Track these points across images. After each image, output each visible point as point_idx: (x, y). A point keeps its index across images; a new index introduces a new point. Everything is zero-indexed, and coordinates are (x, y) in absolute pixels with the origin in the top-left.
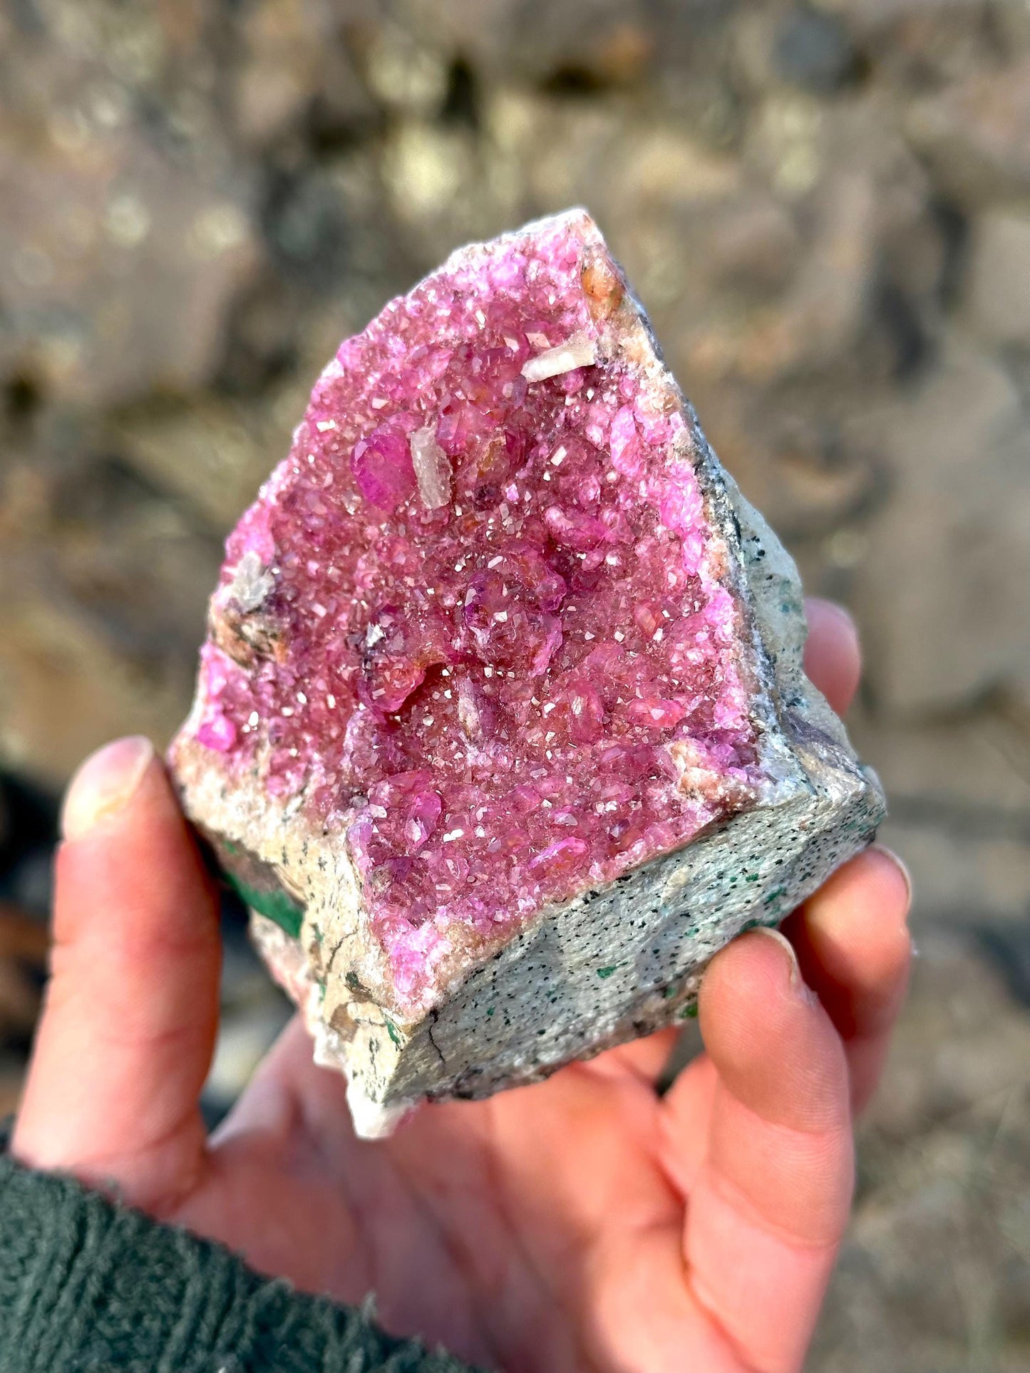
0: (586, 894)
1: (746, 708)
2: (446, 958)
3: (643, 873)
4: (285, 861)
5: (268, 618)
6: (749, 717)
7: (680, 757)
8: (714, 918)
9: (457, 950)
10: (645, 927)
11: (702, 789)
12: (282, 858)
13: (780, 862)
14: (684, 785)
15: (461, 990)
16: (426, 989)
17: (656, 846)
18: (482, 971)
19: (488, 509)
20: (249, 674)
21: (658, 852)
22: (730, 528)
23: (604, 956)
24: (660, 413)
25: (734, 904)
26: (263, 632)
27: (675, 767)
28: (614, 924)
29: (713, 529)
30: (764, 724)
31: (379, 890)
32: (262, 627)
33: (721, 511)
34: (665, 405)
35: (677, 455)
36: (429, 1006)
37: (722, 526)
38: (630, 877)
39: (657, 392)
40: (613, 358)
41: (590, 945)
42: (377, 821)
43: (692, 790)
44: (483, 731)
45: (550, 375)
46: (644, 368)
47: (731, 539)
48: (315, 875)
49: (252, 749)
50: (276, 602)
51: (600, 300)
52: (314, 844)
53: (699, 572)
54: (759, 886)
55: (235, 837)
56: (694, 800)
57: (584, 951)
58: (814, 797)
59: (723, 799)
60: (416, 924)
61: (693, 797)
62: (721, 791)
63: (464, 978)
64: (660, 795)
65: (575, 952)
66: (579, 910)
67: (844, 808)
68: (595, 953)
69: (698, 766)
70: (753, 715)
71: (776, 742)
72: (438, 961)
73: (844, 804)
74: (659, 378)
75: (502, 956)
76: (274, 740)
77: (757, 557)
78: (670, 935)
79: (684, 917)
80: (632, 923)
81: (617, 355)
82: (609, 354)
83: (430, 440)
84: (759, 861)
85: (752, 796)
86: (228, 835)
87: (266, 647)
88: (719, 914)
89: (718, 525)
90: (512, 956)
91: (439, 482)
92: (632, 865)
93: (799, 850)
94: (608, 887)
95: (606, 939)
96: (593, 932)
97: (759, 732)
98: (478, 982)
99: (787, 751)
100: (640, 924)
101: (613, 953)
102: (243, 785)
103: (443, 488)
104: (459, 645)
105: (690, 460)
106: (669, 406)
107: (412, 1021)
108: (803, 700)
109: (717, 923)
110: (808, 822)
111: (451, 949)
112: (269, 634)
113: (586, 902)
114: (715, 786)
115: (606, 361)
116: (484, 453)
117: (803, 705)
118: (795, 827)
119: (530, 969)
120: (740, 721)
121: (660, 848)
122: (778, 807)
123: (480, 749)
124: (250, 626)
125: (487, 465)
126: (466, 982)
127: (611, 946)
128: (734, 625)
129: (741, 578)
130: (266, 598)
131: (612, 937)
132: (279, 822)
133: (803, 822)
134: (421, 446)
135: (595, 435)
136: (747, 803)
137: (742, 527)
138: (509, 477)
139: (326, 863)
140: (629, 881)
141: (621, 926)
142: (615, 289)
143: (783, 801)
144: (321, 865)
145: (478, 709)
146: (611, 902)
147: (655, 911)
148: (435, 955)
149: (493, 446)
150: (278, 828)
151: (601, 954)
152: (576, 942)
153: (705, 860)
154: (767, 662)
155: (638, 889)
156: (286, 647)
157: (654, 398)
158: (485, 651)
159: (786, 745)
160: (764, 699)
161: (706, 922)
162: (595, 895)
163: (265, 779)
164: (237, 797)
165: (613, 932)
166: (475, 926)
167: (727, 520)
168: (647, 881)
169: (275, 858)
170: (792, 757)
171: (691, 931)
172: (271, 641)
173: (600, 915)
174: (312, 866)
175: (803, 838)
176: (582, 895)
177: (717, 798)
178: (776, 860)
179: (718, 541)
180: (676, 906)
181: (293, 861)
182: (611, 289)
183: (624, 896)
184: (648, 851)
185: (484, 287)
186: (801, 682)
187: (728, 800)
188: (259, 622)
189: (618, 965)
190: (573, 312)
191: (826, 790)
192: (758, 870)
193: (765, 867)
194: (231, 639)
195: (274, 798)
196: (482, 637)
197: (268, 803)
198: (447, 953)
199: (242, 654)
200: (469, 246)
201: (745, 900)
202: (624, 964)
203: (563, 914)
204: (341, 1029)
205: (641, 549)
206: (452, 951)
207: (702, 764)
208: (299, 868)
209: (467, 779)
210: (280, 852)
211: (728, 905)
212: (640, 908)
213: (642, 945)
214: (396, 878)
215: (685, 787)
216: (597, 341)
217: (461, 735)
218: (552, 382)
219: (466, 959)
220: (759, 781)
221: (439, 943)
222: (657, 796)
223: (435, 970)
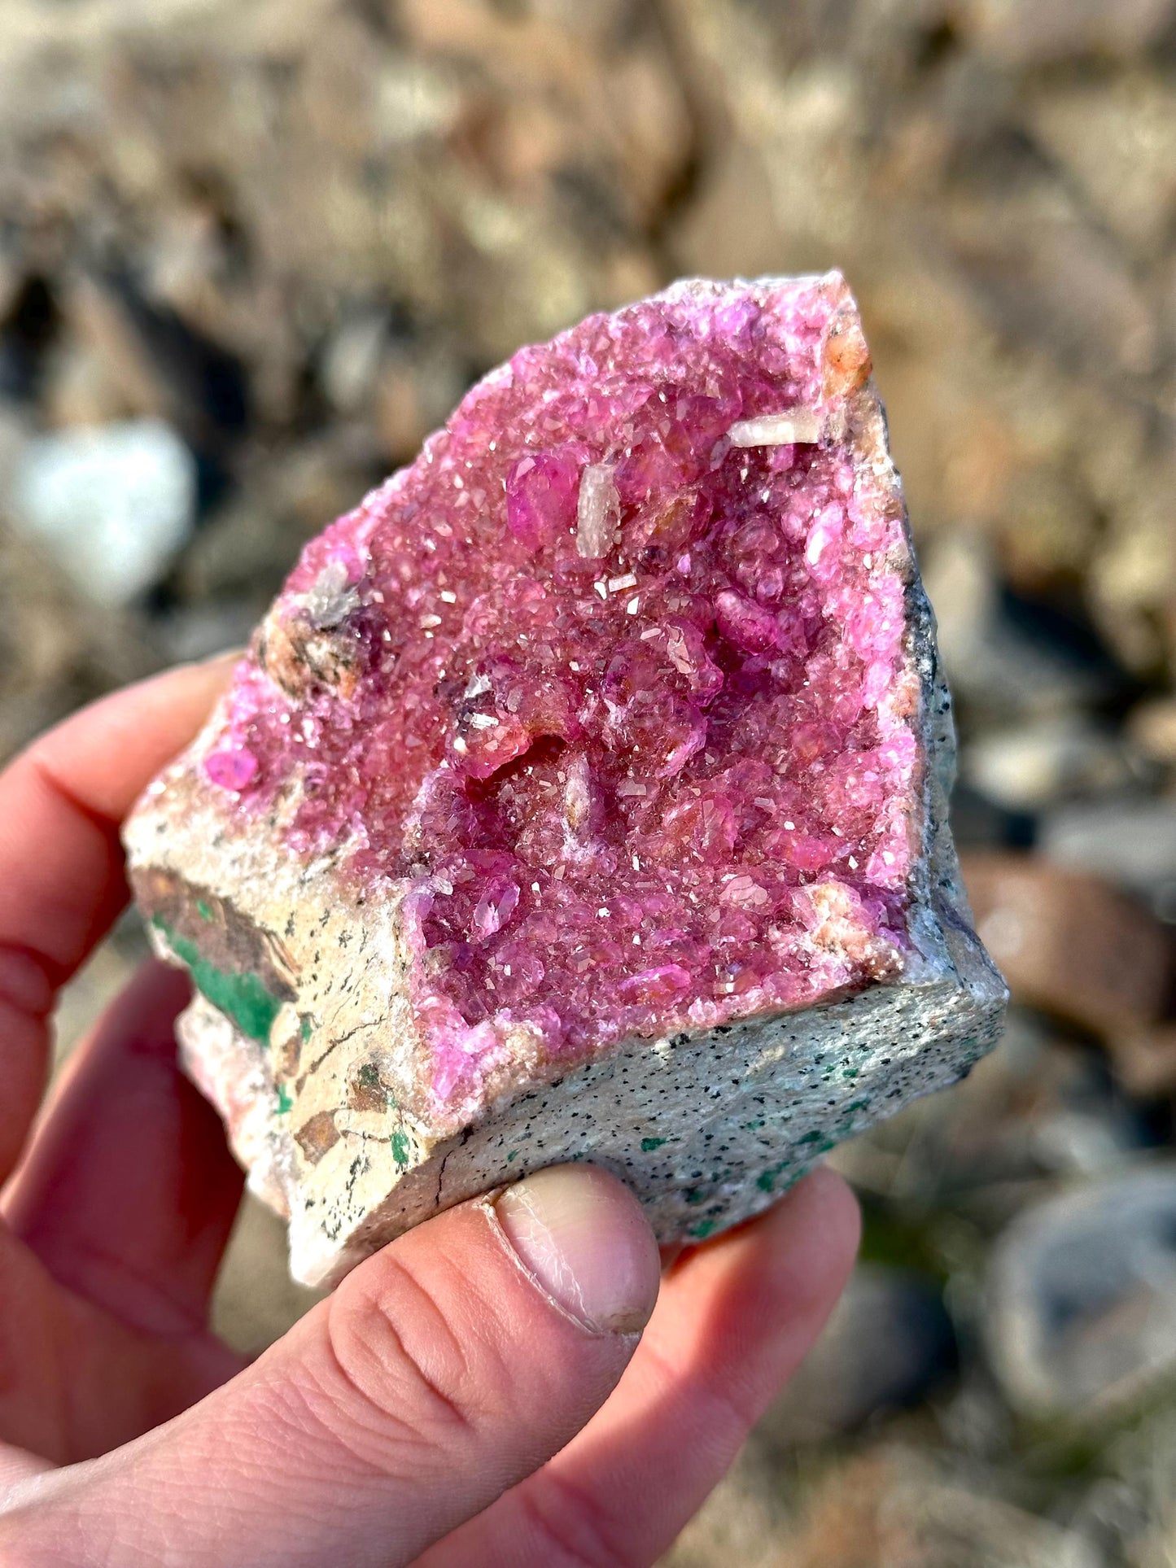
0: (676, 1036)
1: (907, 868)
2: (499, 1068)
3: (745, 1029)
4: (289, 931)
5: (345, 640)
6: (908, 879)
7: (825, 903)
8: (785, 1113)
9: (516, 1063)
10: (718, 1100)
11: (845, 944)
12: (285, 926)
13: (886, 1062)
14: (823, 936)
15: (506, 1111)
16: (469, 1100)
17: (775, 997)
18: (533, 1097)
19: (653, 574)
20: (295, 705)
21: (775, 1005)
22: (926, 665)
23: (658, 1123)
24: (880, 516)
25: (815, 1101)
26: (334, 656)
27: (814, 914)
28: (688, 1085)
29: (907, 661)
30: (919, 892)
31: (435, 973)
32: (335, 649)
33: (921, 644)
34: (887, 509)
35: (888, 567)
36: (466, 1120)
37: (918, 660)
38: (730, 1029)
39: (882, 493)
40: (841, 442)
41: (652, 1104)
42: (439, 896)
43: (833, 943)
44: (589, 823)
45: (761, 443)
46: (871, 463)
47: (926, 676)
48: (328, 952)
49: (273, 794)
50: (359, 624)
51: (844, 371)
52: (339, 913)
53: (880, 706)
54: (852, 1085)
55: (222, 894)
56: (833, 954)
57: (644, 1109)
58: (960, 990)
59: (867, 961)
60: (472, 1022)
61: (832, 951)
62: (867, 951)
63: (514, 1098)
64: (787, 943)
65: (632, 1107)
66: (662, 1054)
67: (982, 1014)
68: (653, 1115)
69: (845, 917)
70: (912, 878)
71: (928, 915)
72: (489, 1070)
73: (983, 1008)
74: (886, 479)
75: (561, 1085)
76: (310, 787)
77: (941, 709)
78: (732, 1120)
79: (757, 1102)
80: (707, 1089)
81: (847, 440)
82: (838, 435)
83: (607, 478)
84: (865, 1053)
85: (900, 965)
86: (212, 891)
87: (330, 675)
88: (794, 1110)
89: (914, 659)
90: (571, 1088)
91: (604, 530)
92: (740, 1015)
93: (913, 1053)
94: (701, 1036)
95: (672, 1100)
96: (662, 1088)
97: (913, 900)
98: (523, 1110)
99: (936, 931)
100: (715, 1094)
101: (670, 1122)
102: (250, 835)
103: (606, 537)
104: (585, 717)
105: (902, 576)
106: (892, 511)
107: (441, 1133)
108: (953, 884)
109: (785, 1120)
110: (940, 1019)
111: (509, 1060)
112: (341, 659)
113: (673, 1046)
114: (862, 944)
115: (830, 442)
116: (667, 509)
117: (952, 889)
118: (924, 1022)
119: (575, 1115)
120: (895, 880)
121: (779, 1001)
122: (919, 989)
123: (581, 844)
124: (319, 646)
125: (666, 523)
126: (512, 1106)
127: (672, 1112)
128: (913, 772)
129: (926, 724)
130: (346, 618)
131: (679, 1100)
132: (295, 881)
133: (935, 1018)
134: (596, 481)
135: (794, 524)
136: (893, 972)
137: (938, 668)
138: (685, 546)
139: (350, 938)
140: (727, 1034)
141: (694, 1089)
142: (865, 364)
143: (927, 984)
144: (342, 940)
145: (591, 796)
146: (698, 1055)
147: (736, 1082)
148: (488, 1062)
149: (679, 503)
150: (292, 888)
151: (658, 1118)
152: (641, 1095)
153: (811, 1035)
154: (932, 827)
155: (731, 1048)
156: (356, 680)
157: (876, 498)
158: (614, 732)
159: (937, 924)
160: (923, 865)
161: (777, 1115)
162: (684, 1039)
163: (285, 831)
164: (238, 847)
165: (682, 1094)
166: (545, 1039)
167: (925, 655)
168: (742, 1041)
169: (279, 927)
170: (941, 938)
171: (755, 1122)
172: (341, 670)
173: (679, 1067)
174: (327, 940)
175: (926, 1038)
176: (671, 1036)
177: (861, 958)
178: (882, 1058)
179: (911, 675)
180: (758, 1083)
181: (302, 931)
182: (862, 362)
183: (713, 1052)
184: (764, 1002)
185: (704, 328)
186: (953, 865)
187: (873, 963)
188: (333, 643)
189: (668, 1139)
190: (798, 383)
191: (972, 986)
192: (861, 1065)
193: (872, 1062)
194: (287, 656)
195: (293, 855)
196: (616, 714)
197: (283, 860)
198: (502, 1063)
199: (295, 679)
200: (697, 280)
201: (829, 1100)
202: (677, 1140)
203: (643, 1054)
204: (309, 1145)
205: (814, 667)
206: (509, 1063)
207: (851, 916)
208: (306, 939)
209: (559, 874)
210: (288, 918)
211: (808, 1101)
212: (721, 1073)
213: (705, 1122)
214: (457, 964)
215: (823, 939)
216: (827, 419)
217: (564, 821)
218: (759, 454)
219: (524, 1076)
220: (909, 953)
221: (496, 1049)
222: (784, 942)
223: (484, 1077)
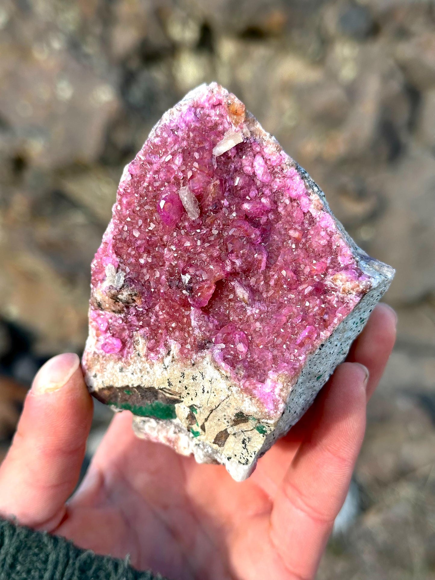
0: (320, 346)
1: (352, 254)
2: (282, 390)
3: (336, 331)
4: (170, 385)
5: (130, 288)
6: (353, 257)
7: (338, 280)
9: (285, 385)
11: (353, 289)
12: (167, 384)
15: (289, 400)
16: (280, 405)
17: (343, 317)
18: (293, 391)
20: (122, 316)
22: (316, 189)
24: (276, 152)
27: (336, 285)
29: (310, 191)
31: (242, 375)
32: (129, 293)
33: (310, 183)
34: (277, 149)
35: (288, 167)
36: (282, 411)
37: (313, 189)
39: (272, 145)
40: (250, 137)
42: (222, 350)
43: (349, 291)
44: (251, 299)
45: (225, 151)
46: (262, 137)
47: (318, 193)
48: (190, 385)
49: (132, 346)
51: (240, 115)
52: (188, 371)
53: (310, 209)
54: (363, 323)
55: (135, 386)
56: (351, 294)
57: (316, 370)
58: (386, 279)
59: (363, 290)
60: (263, 382)
61: (350, 294)
62: (361, 287)
63: (290, 395)
68: (319, 370)
71: (364, 264)
72: (279, 393)
74: (270, 139)
75: (298, 382)
76: (145, 338)
81: (252, 135)
82: (249, 135)
83: (188, 191)
84: (365, 313)
85: (371, 285)
86: (130, 386)
87: (131, 301)
89: (312, 190)
90: (301, 381)
91: (196, 207)
94: (326, 341)
95: (323, 363)
96: (320, 362)
97: (358, 262)
99: (368, 266)
100: (332, 353)
101: (323, 369)
102: (133, 363)
103: (197, 210)
104: (229, 269)
105: (294, 167)
106: (278, 149)
107: (276, 419)
112: (132, 295)
113: (321, 349)
114: (358, 286)
115: (247, 138)
116: (212, 190)
120: (351, 260)
123: (252, 307)
124: (122, 294)
125: (214, 194)
130: (124, 281)
131: (324, 361)
133: (381, 291)
134: (184, 195)
135: (248, 169)
138: (222, 197)
139: (196, 377)
140: (332, 335)
141: (327, 356)
143: (379, 284)
144: (193, 379)
145: (247, 291)
146: (326, 346)
147: (336, 345)
148: (277, 391)
149: (214, 186)
153: (350, 319)
154: (345, 236)
155: (333, 338)
156: (141, 297)
157: (272, 147)
158: (240, 267)
159: (367, 264)
160: (352, 249)
162: (323, 345)
163: (146, 356)
166: (289, 373)
167: (314, 186)
169: (163, 386)
170: (370, 267)
172: (134, 298)
173: (323, 353)
174: (188, 381)
175: (380, 298)
177: (360, 290)
178: (370, 310)
179: (314, 195)
181: (175, 383)
182: (244, 109)
183: (330, 343)
184: (340, 321)
185: (183, 124)
188: (126, 291)
189: (323, 373)
190: (221, 125)
191: (387, 276)
192: (364, 317)
193: (367, 314)
195: (155, 362)
196: (238, 263)
197: (152, 365)
198: (281, 388)
199: (118, 308)
201: (358, 331)
202: (325, 371)
203: (314, 357)
205: (281, 209)
206: (283, 387)
207: (349, 280)
208: (179, 385)
210: (167, 381)
212: (332, 346)
215: (345, 291)
216: (242, 132)
217: (243, 304)
218: (225, 154)
219: (290, 387)
221: (277, 385)
222: (333, 299)
223: (280, 396)
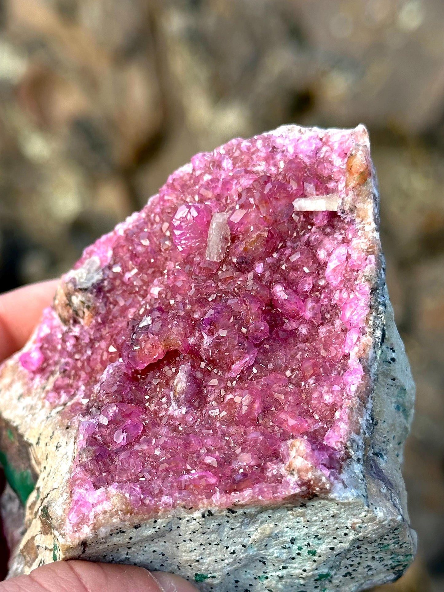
0: (205, 512)
1: (346, 437)
2: (105, 512)
3: (245, 513)
4: (38, 443)
5: (90, 295)
6: (346, 444)
7: (294, 449)
8: (280, 573)
9: (114, 511)
10: (235, 555)
11: (299, 471)
12: (36, 441)
13: (332, 549)
14: (290, 466)
15: (106, 538)
16: (85, 526)
17: (258, 495)
18: (124, 532)
19: (241, 271)
20: (65, 328)
21: (259, 500)
22: (379, 333)
23: (202, 564)
24: (363, 251)
25: (295, 568)
26: (83, 303)
27: (288, 454)
28: (216, 543)
29: (368, 330)
30: (353, 453)
31: (83, 460)
32: (83, 299)
33: (377, 322)
34: (368, 249)
35: (363, 279)
36: (83, 537)
37: (374, 330)
38: (236, 512)
39: (367, 240)
40: (349, 212)
41: (196, 551)
42: (100, 425)
43: (293, 470)
44: (185, 396)
45: (310, 210)
46: (364, 224)
47: (377, 340)
48: (51, 454)
49: (48, 374)
50: (98, 289)
51: (353, 175)
52: (58, 433)
53: (351, 352)
54: (315, 561)
55: (15, 424)
56: (292, 476)
57: (192, 554)
58: (366, 508)
59: (309, 481)
60: (96, 487)
61: (292, 474)
62: (310, 475)
63: (112, 530)
64: (273, 469)
65: (185, 551)
66: (197, 520)
67: (383, 526)
68: (198, 558)
69: (302, 457)
70: (349, 444)
71: (357, 468)
72: (99, 512)
73: (384, 523)
74: (371, 233)
75: (140, 529)
76: (62, 370)
77: (390, 360)
78: (249, 573)
79: (261, 563)
80: (227, 548)
81: (352, 211)
82: (347, 208)
83: (224, 220)
84: (319, 542)
85: (328, 486)
86: (12, 423)
87: (81, 313)
88: (284, 572)
89: (372, 329)
90: (146, 531)
91: (220, 246)
92: (240, 503)
93: (346, 545)
94: (220, 513)
95: (208, 552)
96: (201, 542)
97: (349, 457)
98: (118, 539)
99: (361, 475)
100: (232, 551)
101: (209, 564)
102: (33, 394)
103: (221, 251)
104: (192, 341)
105: (370, 284)
106: (370, 250)
107: (69, 544)
108: (385, 457)
109: (281, 578)
110: (357, 525)
111: (110, 508)
112: (86, 305)
113: (204, 516)
114: (307, 471)
115: (344, 212)
116: (252, 238)
117: (383, 459)
118: (349, 525)
119: (154, 551)
120: (339, 444)
121: (260, 498)
122: (343, 504)
123: (179, 407)
124: (77, 297)
125: (250, 245)
126: (111, 535)
127: (209, 559)
128: (358, 387)
129: (374, 365)
130: (93, 285)
131: (212, 552)
132: (45, 418)
133: (354, 524)
134: (217, 221)
135: (322, 254)
136: (323, 491)
137: (386, 336)
138: (262, 259)
139: (61, 446)
140: (234, 515)
141: (219, 546)
142: (364, 172)
143: (346, 501)
144: (57, 447)
145: (187, 382)
146: (219, 525)
147: (244, 546)
148: (99, 508)
149: (259, 236)
150: (43, 421)
151: (201, 561)
152: (189, 545)
153: (286, 524)
154: (371, 422)
155: (239, 525)
156: (92, 317)
157: (363, 243)
158: (206, 351)
159: (362, 472)
160: (359, 440)
161: (274, 574)
162: (210, 514)
163: (48, 392)
164: (28, 401)
165: (213, 548)
166: (130, 500)
167: (379, 328)
168: (246, 522)
169: (33, 441)
170: (362, 480)
171: (262, 576)
172: (86, 310)
173: (209, 530)
174: (52, 447)
175: (351, 537)
176: (202, 510)
177: (306, 479)
178: (330, 546)
179: (369, 338)
180: (258, 550)
181: (42, 443)
182: (362, 170)
183: (228, 525)
184: (253, 497)
185: (291, 150)
186: (388, 447)
187: (312, 483)
188: (83, 296)
189: (209, 575)
190: (337, 182)
191: (376, 508)
192: (317, 548)
193: (323, 548)
194: (63, 302)
195: (47, 404)
196: (207, 341)
197: (43, 406)
198: (107, 510)
199: (65, 314)
200: (292, 126)
201: (303, 568)
202: (213, 577)
203: (187, 519)
204: (27, 556)
205: (323, 331)
206: (110, 510)
207: (305, 456)
208: (44, 447)
209: (164, 421)
210: (37, 436)
211: (291, 568)
212: (235, 539)
213: (229, 569)
214: (96, 459)
215: (290, 468)
216: (343, 199)
217: (172, 394)
218: (308, 215)
219: (117, 518)
220: (336, 482)
221: (105, 502)
223: (95, 517)
